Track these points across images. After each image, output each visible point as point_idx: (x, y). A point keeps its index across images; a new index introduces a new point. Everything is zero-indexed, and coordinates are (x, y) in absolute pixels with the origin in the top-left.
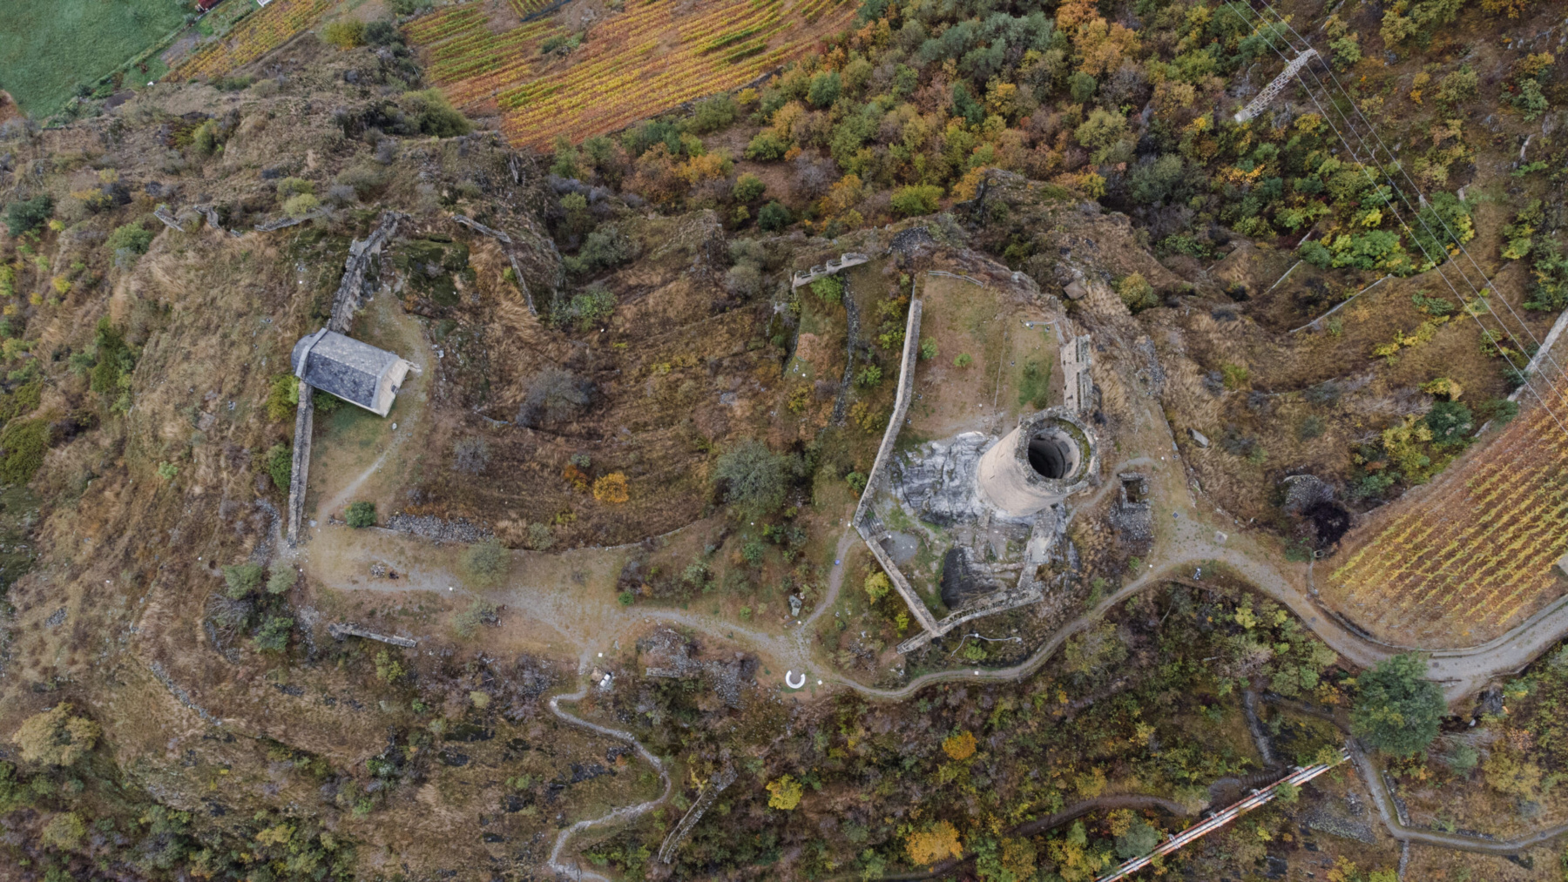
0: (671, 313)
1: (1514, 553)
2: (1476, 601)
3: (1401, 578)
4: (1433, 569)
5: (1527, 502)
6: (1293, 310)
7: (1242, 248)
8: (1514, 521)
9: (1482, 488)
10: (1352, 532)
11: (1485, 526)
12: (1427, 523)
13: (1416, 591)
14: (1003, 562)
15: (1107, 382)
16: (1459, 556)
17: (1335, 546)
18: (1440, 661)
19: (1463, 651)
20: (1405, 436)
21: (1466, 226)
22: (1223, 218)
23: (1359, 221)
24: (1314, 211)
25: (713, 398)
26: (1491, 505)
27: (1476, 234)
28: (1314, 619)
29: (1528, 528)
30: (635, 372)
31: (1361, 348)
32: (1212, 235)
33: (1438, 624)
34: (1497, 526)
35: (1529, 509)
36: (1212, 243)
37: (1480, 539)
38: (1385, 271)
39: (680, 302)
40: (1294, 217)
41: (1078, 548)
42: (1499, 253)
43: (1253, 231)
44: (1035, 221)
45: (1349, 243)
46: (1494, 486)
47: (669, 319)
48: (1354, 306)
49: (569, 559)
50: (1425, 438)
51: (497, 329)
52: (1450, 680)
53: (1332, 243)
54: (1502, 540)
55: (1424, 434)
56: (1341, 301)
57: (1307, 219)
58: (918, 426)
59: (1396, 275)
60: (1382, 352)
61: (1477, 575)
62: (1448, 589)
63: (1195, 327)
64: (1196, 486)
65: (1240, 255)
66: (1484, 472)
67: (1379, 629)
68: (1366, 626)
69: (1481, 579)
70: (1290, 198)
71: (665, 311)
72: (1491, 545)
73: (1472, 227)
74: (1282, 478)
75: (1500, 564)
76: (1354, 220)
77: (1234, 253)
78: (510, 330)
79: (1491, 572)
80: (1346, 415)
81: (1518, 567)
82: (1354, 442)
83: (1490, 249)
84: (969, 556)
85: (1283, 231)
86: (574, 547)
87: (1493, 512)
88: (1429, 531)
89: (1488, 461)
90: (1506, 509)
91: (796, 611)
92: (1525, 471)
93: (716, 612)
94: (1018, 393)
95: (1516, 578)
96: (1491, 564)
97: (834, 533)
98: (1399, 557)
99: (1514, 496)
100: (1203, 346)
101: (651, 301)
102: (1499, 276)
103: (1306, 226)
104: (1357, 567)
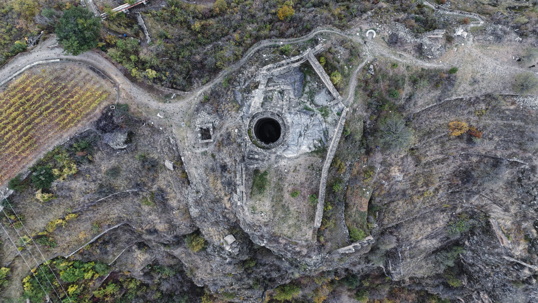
0: (420, 224)
1: (17, 109)
2: (37, 86)
3: (72, 97)
4: (57, 101)
5: (7, 136)
6: (116, 238)
7: (137, 271)
8: (15, 127)
9: (29, 143)
10: (95, 119)
11: (29, 124)
12: (57, 124)
13: (65, 90)
14: (275, 90)
15: (218, 188)
16: (44, 107)
17: (104, 112)
18: (56, 57)
19: (44, 62)
20: (65, 170)
21: (27, 284)
22: (145, 288)
23: (79, 287)
24: (101, 292)
25: (406, 178)
26: (25, 135)
27: (22, 280)
28: (116, 75)
29: (9, 123)
30: (441, 192)
31: (83, 217)
32: (152, 278)
33: (56, 74)
34: (24, 123)
35: (7, 133)
36: (152, 273)
37: (32, 116)
38: (68, 260)
39: (416, 230)
40: (110, 289)
41: (235, 101)
42: (12, 271)
43: (131, 281)
44: (241, 280)
45: (85, 274)
46: (23, 144)
47: (421, 221)
48: (86, 240)
49: (480, 91)
50: (56, 170)
51: (513, 209)
52: (52, 49)
53: (94, 275)
54: (21, 117)
55: (56, 172)
56: (92, 243)
57: (104, 288)
58: (317, 159)
59: (63, 258)
60: (73, 215)
61: (35, 99)
62: (50, 91)
63: (167, 225)
64: (172, 141)
65: (139, 267)
66: (27, 152)
67: (85, 71)
68: (92, 73)
69: (33, 97)
70: (112, 299)
71: (423, 225)
72: (27, 113)
73: (24, 284)
74: (128, 147)
75: (23, 104)
76: (81, 288)
77: (142, 268)
78: (507, 210)
79: (28, 100)
80: (94, 181)
81: (14, 103)
82: (91, 167)
83: (16, 273)
84: (292, 93)
85: (116, 282)
86: (477, 98)
87: (25, 131)
88: (57, 120)
89: (26, 157)
90: (18, 132)
91: (371, 67)
92: (7, 152)
93: (408, 67)
94: (268, 177)
95: (16, 98)
96: (28, 104)
97: (355, 105)
98: (73, 106)
99: (14, 139)
100: (163, 215)
101: (430, 230)
102: (12, 259)
103: (105, 285)
104: (94, 101)
